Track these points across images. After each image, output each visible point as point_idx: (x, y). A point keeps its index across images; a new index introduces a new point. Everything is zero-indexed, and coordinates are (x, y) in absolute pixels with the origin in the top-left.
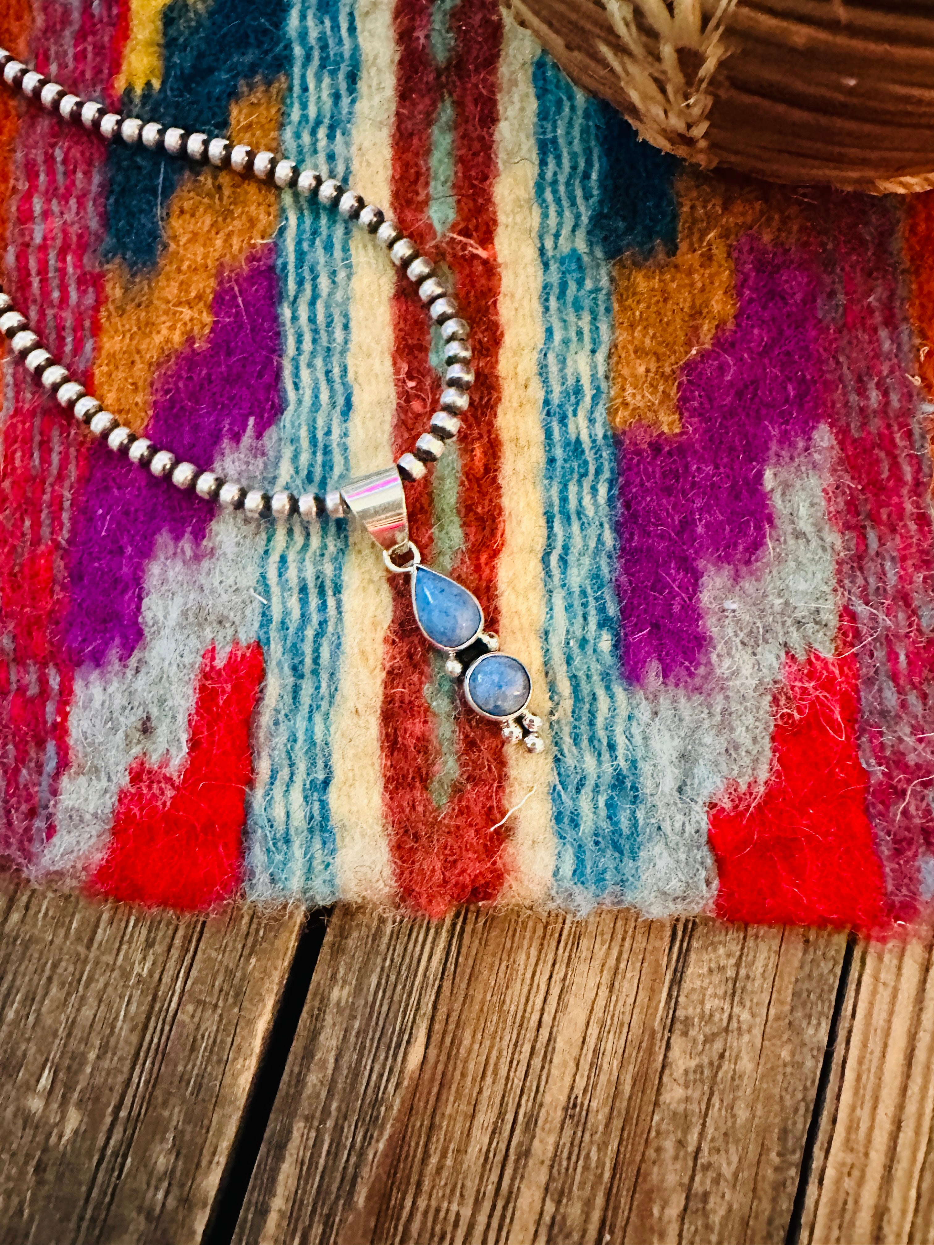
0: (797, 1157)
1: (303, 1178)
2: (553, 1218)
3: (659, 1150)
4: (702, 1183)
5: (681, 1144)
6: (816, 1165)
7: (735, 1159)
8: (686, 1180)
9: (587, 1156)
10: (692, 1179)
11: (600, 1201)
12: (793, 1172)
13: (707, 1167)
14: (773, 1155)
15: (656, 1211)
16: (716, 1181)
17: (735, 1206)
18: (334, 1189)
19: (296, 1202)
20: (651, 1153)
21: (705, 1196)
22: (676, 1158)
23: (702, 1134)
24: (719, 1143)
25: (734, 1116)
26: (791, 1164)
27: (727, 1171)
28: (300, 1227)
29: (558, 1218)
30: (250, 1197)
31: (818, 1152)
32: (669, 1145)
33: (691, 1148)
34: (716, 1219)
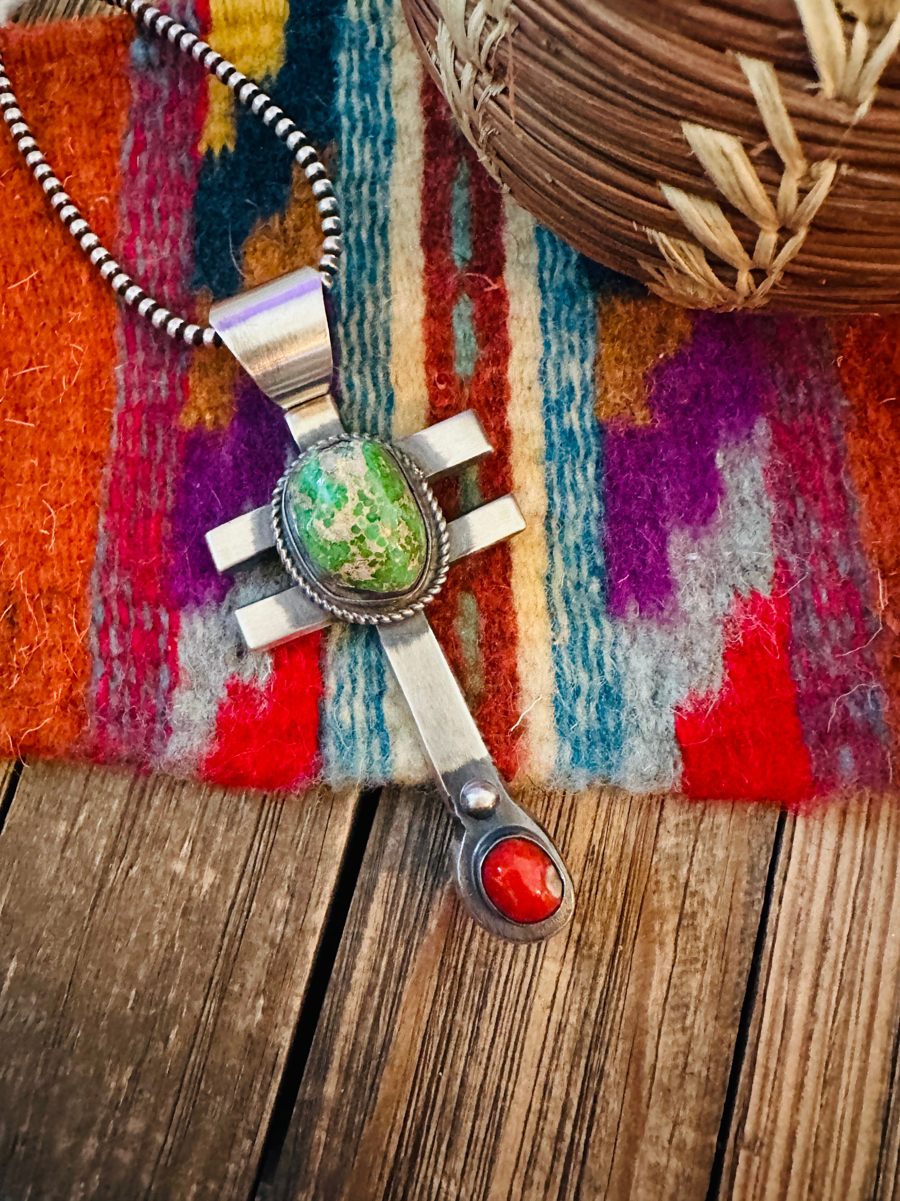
0: (763, 883)
1: (388, 915)
2: (580, 937)
3: (657, 883)
4: (691, 905)
5: (675, 877)
6: (776, 889)
7: (715, 887)
8: (680, 902)
9: (604, 890)
10: (684, 903)
11: (614, 922)
12: (760, 896)
13: (694, 894)
14: (744, 882)
15: (657, 928)
16: (702, 903)
17: (717, 920)
18: (412, 921)
19: (384, 933)
20: (652, 886)
21: (694, 915)
22: (671, 888)
23: (689, 871)
24: (703, 876)
25: (714, 856)
26: (757, 890)
27: (710, 896)
28: (387, 949)
29: (584, 935)
30: (349, 929)
31: (777, 879)
32: (665, 879)
33: (682, 881)
34: (702, 932)
